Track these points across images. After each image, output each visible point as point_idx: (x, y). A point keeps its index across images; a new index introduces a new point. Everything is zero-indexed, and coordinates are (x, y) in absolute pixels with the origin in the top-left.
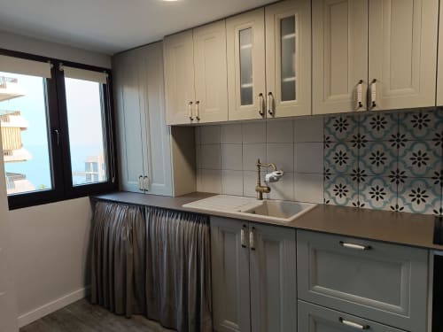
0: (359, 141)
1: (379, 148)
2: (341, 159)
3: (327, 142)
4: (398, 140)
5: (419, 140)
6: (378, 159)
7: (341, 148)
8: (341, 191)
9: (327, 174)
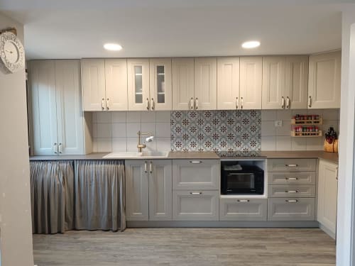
0: (186, 122)
1: (193, 125)
2: (178, 130)
3: (172, 123)
4: (200, 122)
5: (207, 122)
6: (193, 130)
7: (178, 125)
8: (179, 144)
9: (172, 137)
